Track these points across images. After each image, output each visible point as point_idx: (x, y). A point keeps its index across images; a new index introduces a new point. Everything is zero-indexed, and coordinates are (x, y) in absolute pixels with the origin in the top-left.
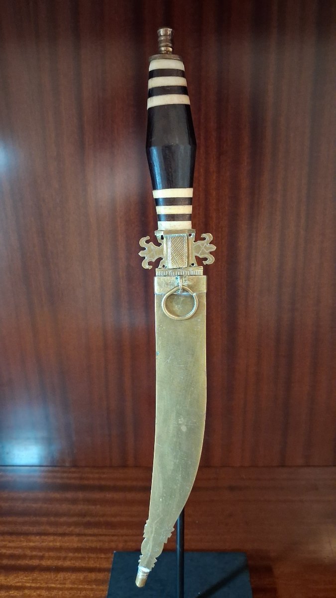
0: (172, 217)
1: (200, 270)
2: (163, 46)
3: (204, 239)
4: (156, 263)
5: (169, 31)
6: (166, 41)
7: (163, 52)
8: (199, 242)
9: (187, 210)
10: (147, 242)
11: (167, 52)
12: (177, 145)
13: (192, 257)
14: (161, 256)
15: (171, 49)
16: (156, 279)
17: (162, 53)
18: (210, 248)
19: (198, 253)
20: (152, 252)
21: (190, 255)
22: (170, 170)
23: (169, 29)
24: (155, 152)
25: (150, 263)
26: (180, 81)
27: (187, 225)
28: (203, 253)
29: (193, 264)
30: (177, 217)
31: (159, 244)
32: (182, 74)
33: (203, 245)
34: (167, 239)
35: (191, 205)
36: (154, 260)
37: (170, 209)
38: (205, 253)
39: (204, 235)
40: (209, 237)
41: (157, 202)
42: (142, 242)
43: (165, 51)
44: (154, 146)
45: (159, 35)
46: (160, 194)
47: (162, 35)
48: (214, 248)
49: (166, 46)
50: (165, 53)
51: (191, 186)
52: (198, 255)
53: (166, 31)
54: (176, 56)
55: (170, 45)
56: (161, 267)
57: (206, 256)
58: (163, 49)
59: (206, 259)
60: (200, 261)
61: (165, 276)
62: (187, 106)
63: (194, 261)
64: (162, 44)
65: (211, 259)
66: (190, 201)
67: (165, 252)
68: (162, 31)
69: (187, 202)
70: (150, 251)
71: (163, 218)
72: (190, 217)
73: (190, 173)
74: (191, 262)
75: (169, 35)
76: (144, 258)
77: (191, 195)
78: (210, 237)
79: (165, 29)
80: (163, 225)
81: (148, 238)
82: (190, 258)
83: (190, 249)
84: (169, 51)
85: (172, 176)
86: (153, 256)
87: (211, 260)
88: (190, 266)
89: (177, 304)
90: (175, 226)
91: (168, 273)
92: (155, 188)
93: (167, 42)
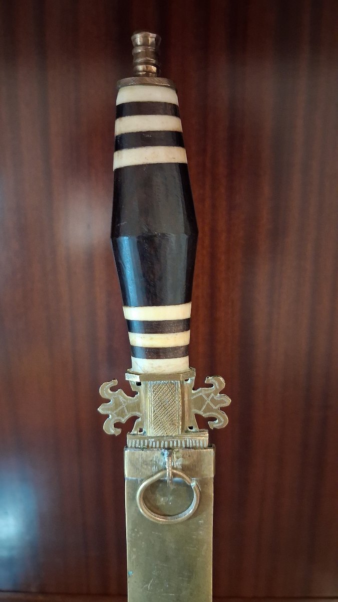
0: (155, 353)
1: (204, 438)
2: (141, 64)
3: (211, 385)
4: (127, 426)
5: (152, 37)
6: (146, 54)
7: (141, 73)
8: (202, 391)
9: (181, 339)
10: (113, 389)
11: (148, 73)
12: (164, 235)
13: (190, 416)
14: (137, 414)
15: (154, 69)
16: (127, 453)
17: (139, 76)
18: (222, 402)
19: (200, 409)
20: (121, 407)
21: (186, 414)
22: (152, 276)
23: (151, 35)
24: (126, 243)
25: (117, 425)
26: (169, 123)
27: (180, 364)
28: (209, 409)
29: (191, 428)
30: (164, 353)
31: (133, 394)
32: (174, 110)
33: (208, 396)
34: (146, 386)
35: (187, 330)
36: (123, 421)
37: (151, 339)
38: (212, 410)
39: (210, 380)
40: (218, 382)
41: (129, 326)
42: (105, 390)
43: (144, 71)
44: (124, 235)
45: (134, 45)
46: (135, 313)
47: (139, 43)
48: (227, 401)
49: (147, 63)
50: (143, 76)
51: (187, 300)
52: (201, 413)
53: (145, 39)
54: (164, 81)
55: (154, 61)
56: (136, 433)
57: (214, 414)
58: (141, 68)
59: (213, 419)
60: (203, 423)
61: (143, 449)
62: (182, 167)
63: (194, 423)
64: (140, 60)
65: (223, 420)
66: (186, 324)
67: (143, 408)
68: (138, 38)
69: (181, 327)
70: (117, 404)
71: (138, 352)
72: (187, 350)
73: (187, 279)
74: (187, 425)
75: (152, 45)
76: (107, 416)
77: (187, 315)
78: (220, 383)
79: (144, 33)
80: (141, 364)
81: (115, 382)
82: (187, 418)
83: (186, 402)
84: (150, 72)
85: (154, 286)
86: (122, 413)
87: (221, 422)
88: (187, 432)
89: (164, 495)
90: (160, 367)
91: (148, 443)
92: (126, 303)
93: (147, 56)
